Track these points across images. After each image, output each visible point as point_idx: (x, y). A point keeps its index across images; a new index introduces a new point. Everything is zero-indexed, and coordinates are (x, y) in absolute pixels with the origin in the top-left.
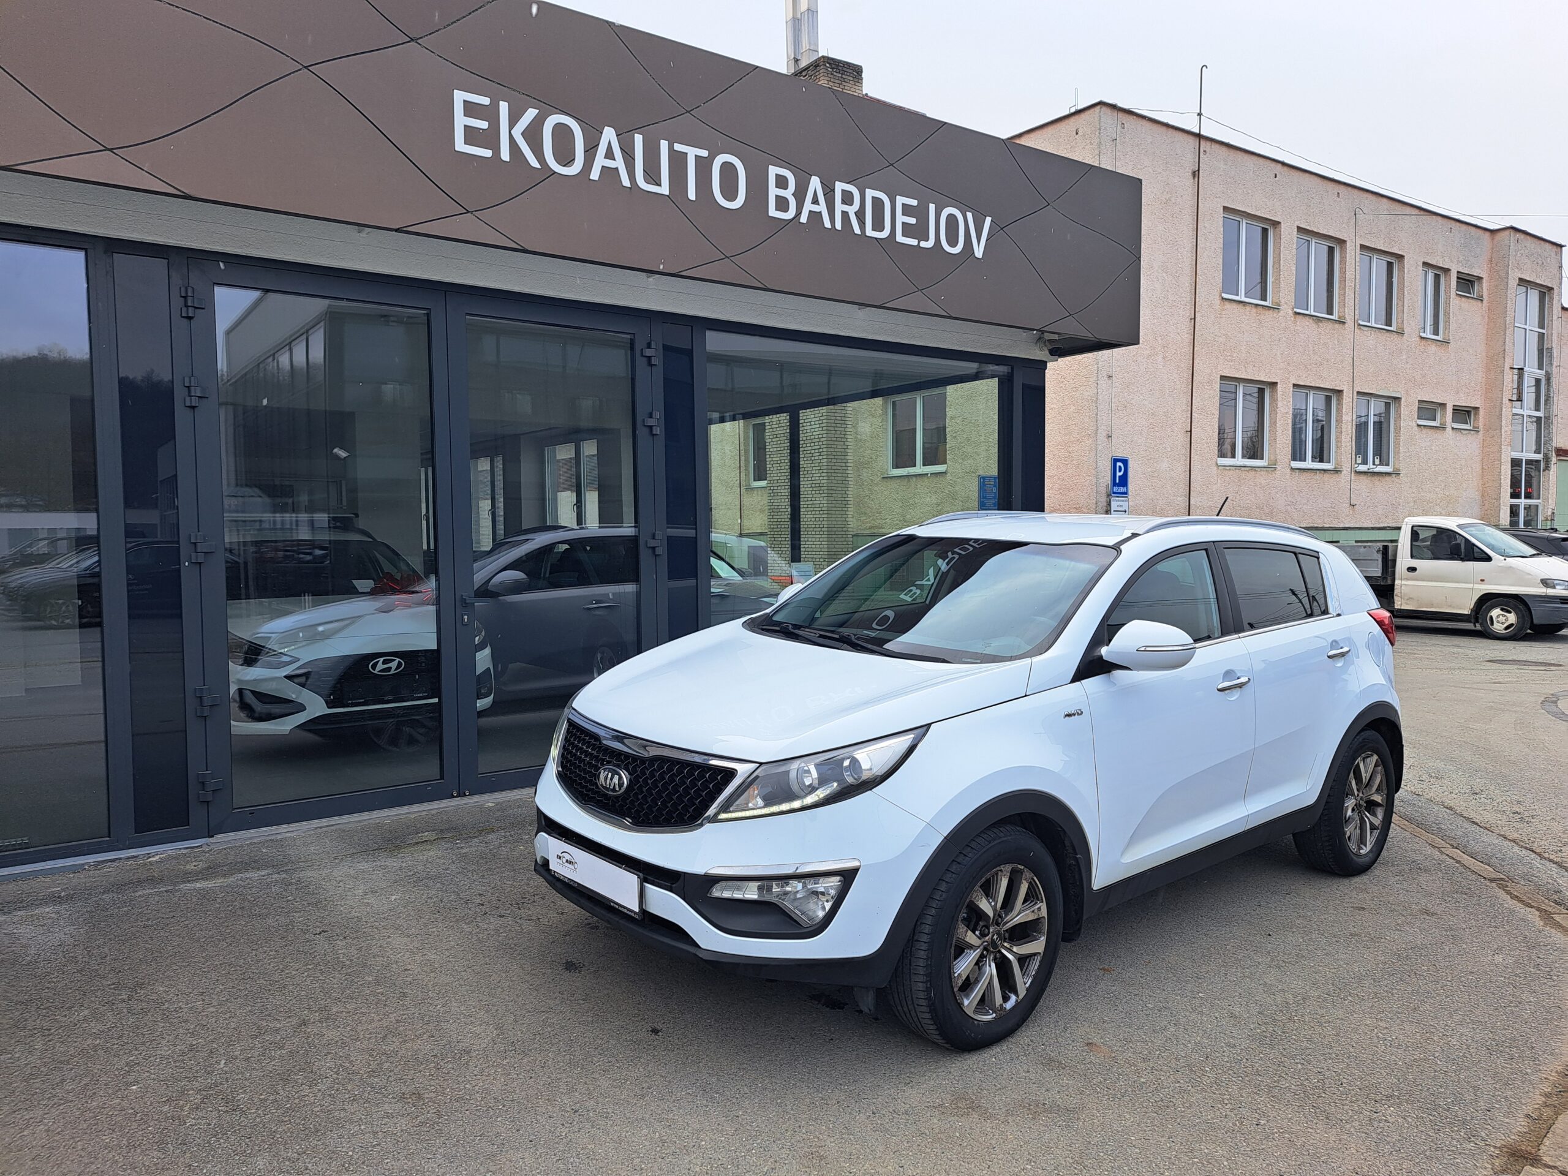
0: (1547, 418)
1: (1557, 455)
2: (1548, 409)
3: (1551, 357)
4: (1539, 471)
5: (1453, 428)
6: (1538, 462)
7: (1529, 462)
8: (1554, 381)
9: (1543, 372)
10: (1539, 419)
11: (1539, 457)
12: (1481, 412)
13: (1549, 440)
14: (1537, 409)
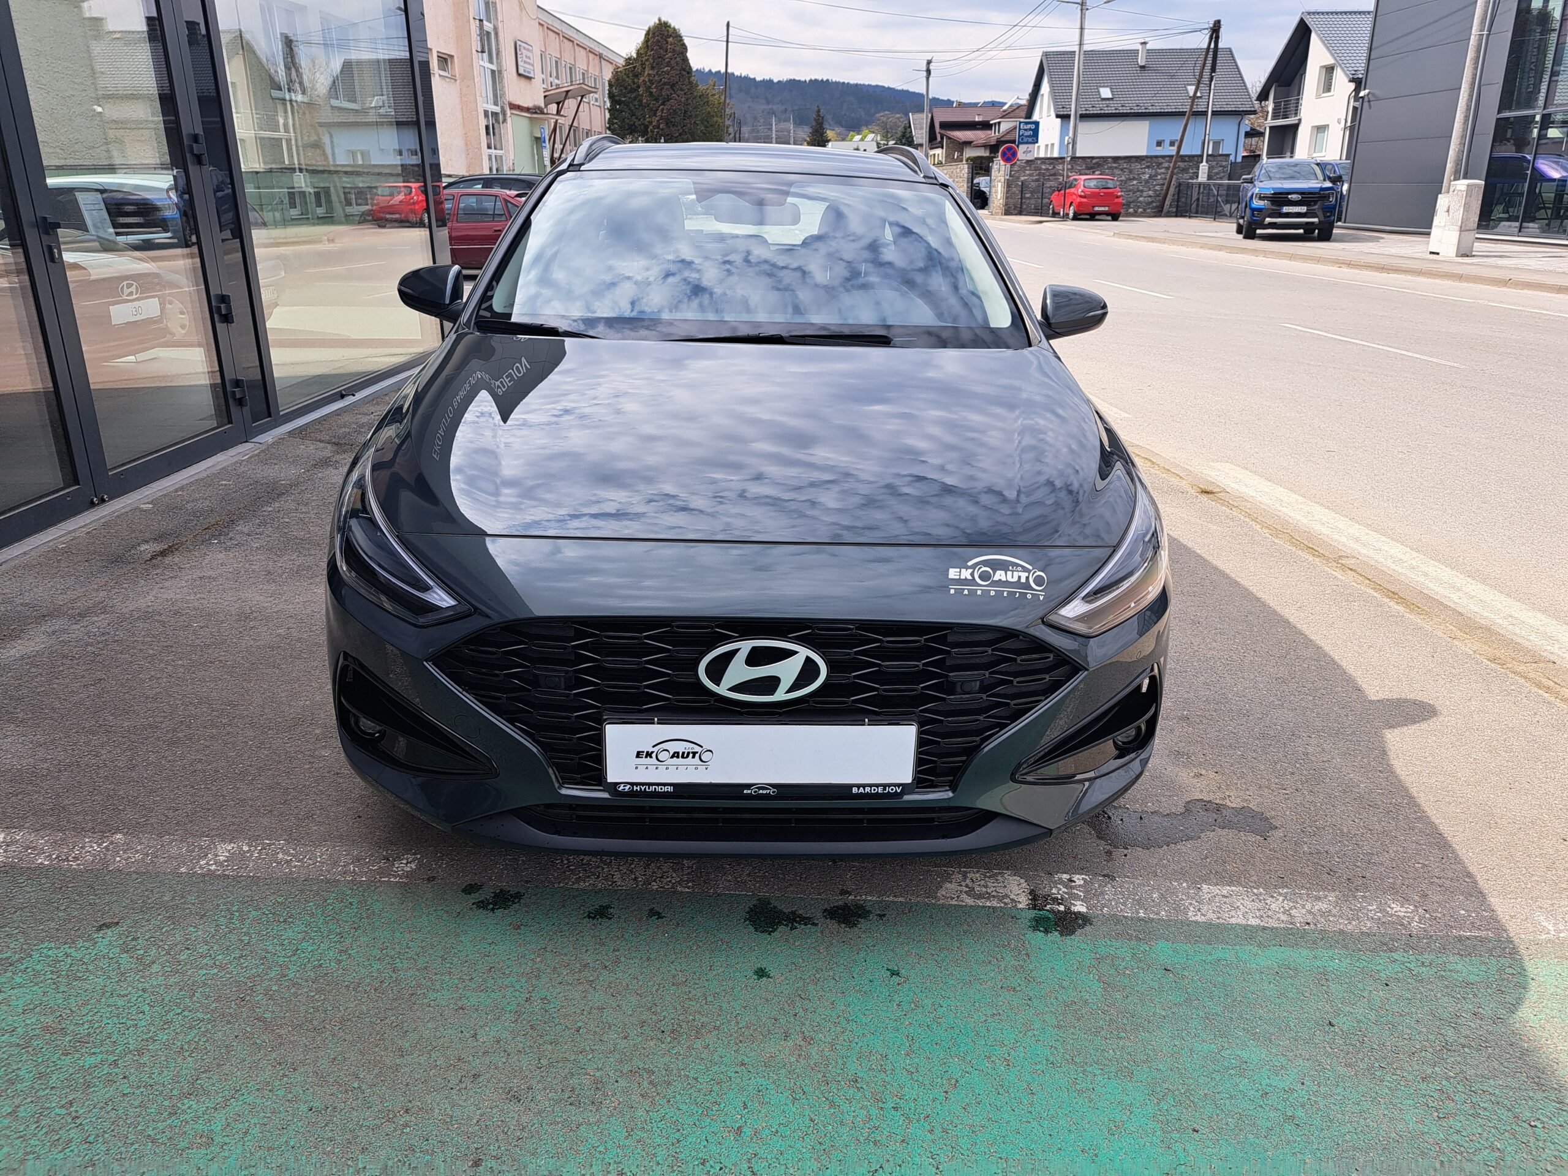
0: (500, 72)
1: (511, 109)
2: (499, 64)
3: (496, 11)
4: (499, 123)
5: (440, 75)
6: (497, 114)
7: (492, 113)
8: (501, 35)
9: (491, 26)
10: (493, 72)
11: (497, 109)
12: (456, 60)
13: (503, 95)
14: (491, 61)
